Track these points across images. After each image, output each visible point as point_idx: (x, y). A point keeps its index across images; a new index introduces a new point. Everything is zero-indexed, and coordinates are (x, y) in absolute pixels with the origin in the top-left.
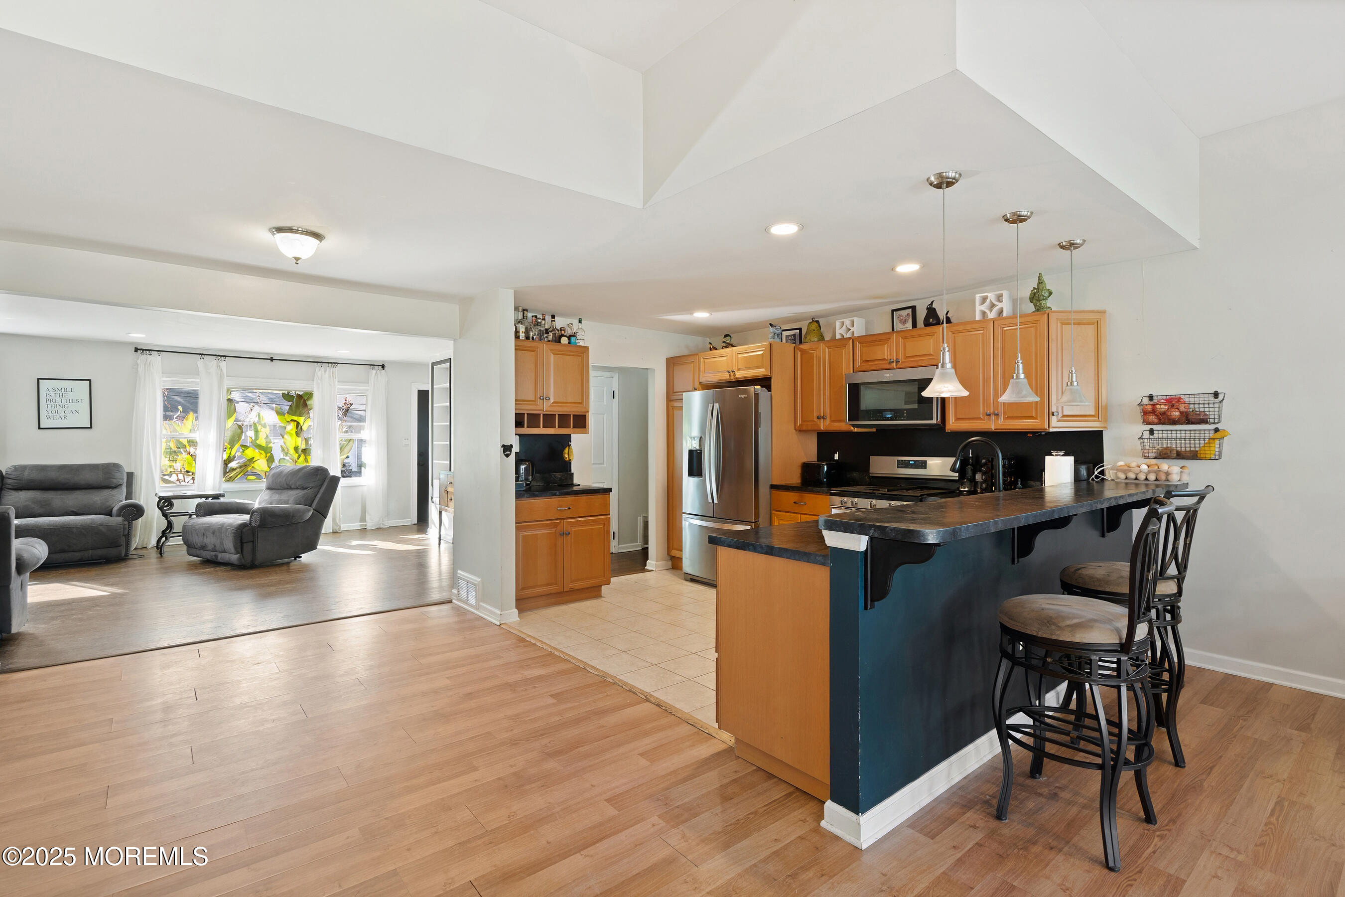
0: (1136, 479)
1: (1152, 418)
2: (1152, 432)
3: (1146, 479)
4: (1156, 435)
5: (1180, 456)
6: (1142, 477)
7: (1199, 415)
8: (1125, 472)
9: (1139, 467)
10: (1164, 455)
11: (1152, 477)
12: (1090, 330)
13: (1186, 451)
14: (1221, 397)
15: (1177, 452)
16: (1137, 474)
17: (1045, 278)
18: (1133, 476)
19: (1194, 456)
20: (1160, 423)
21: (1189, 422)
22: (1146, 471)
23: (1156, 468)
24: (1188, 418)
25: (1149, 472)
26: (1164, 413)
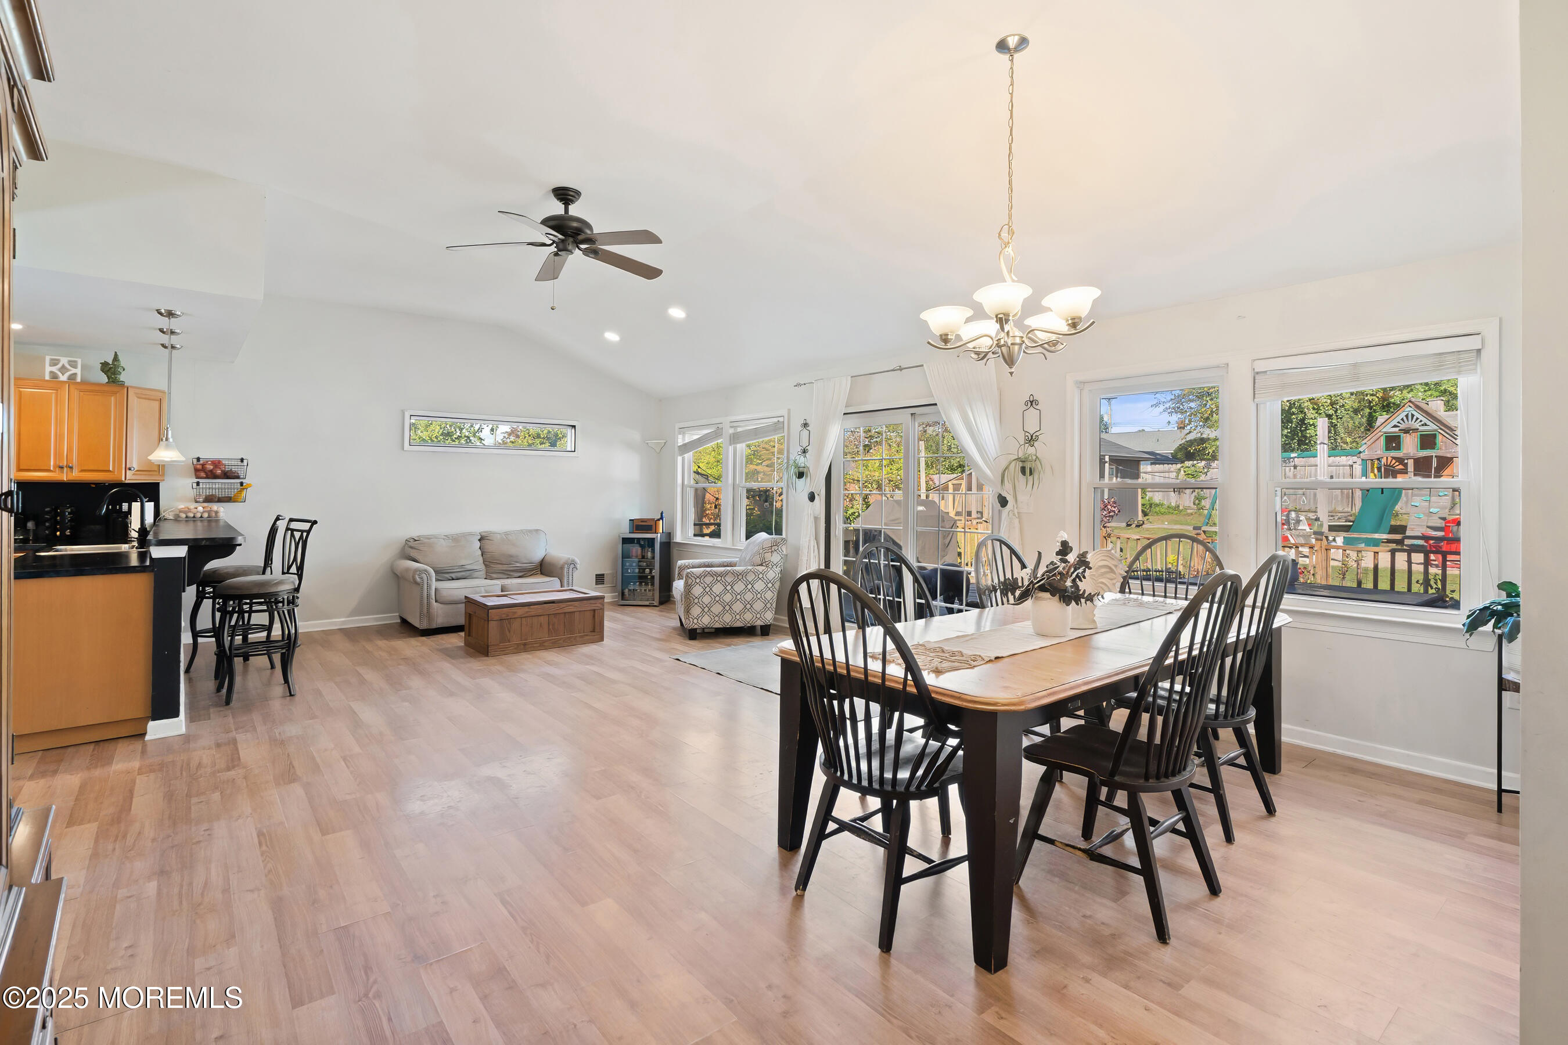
0: (194, 517)
1: (203, 474)
2: (198, 484)
3: (201, 517)
4: (201, 486)
5: (220, 500)
6: (199, 515)
7: (235, 473)
8: (185, 512)
9: (196, 508)
10: (209, 499)
11: (206, 515)
12: (157, 404)
13: (222, 497)
14: (245, 462)
15: (219, 498)
16: (194, 514)
17: (120, 358)
18: (192, 515)
19: (228, 500)
20: (207, 477)
21: (228, 478)
22: (202, 511)
23: (209, 509)
24: (227, 475)
25: (204, 512)
26: (211, 471)
